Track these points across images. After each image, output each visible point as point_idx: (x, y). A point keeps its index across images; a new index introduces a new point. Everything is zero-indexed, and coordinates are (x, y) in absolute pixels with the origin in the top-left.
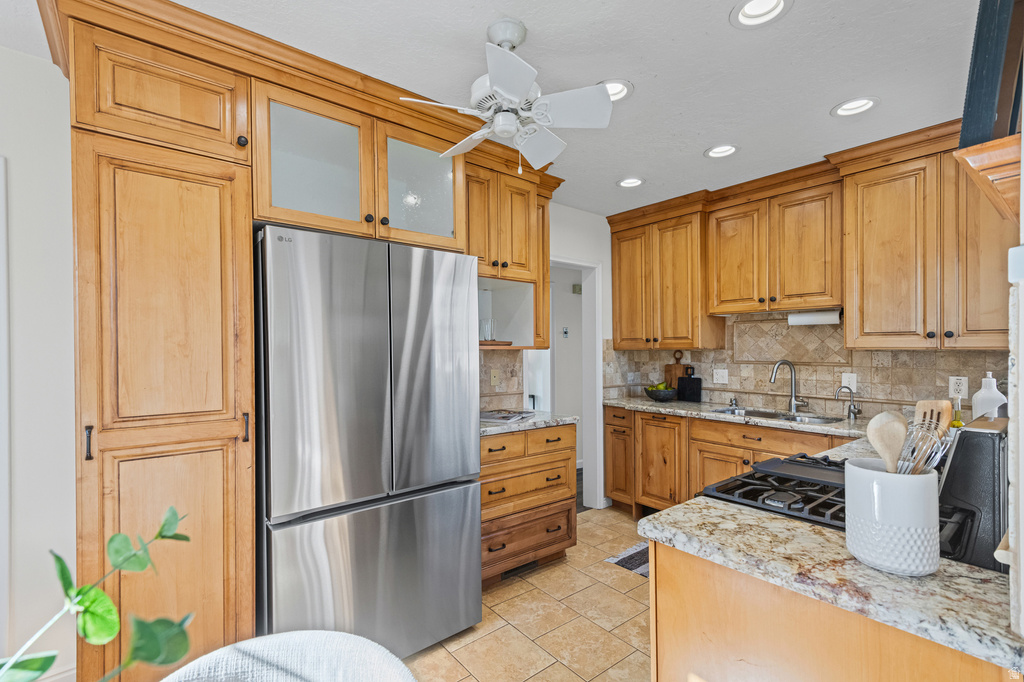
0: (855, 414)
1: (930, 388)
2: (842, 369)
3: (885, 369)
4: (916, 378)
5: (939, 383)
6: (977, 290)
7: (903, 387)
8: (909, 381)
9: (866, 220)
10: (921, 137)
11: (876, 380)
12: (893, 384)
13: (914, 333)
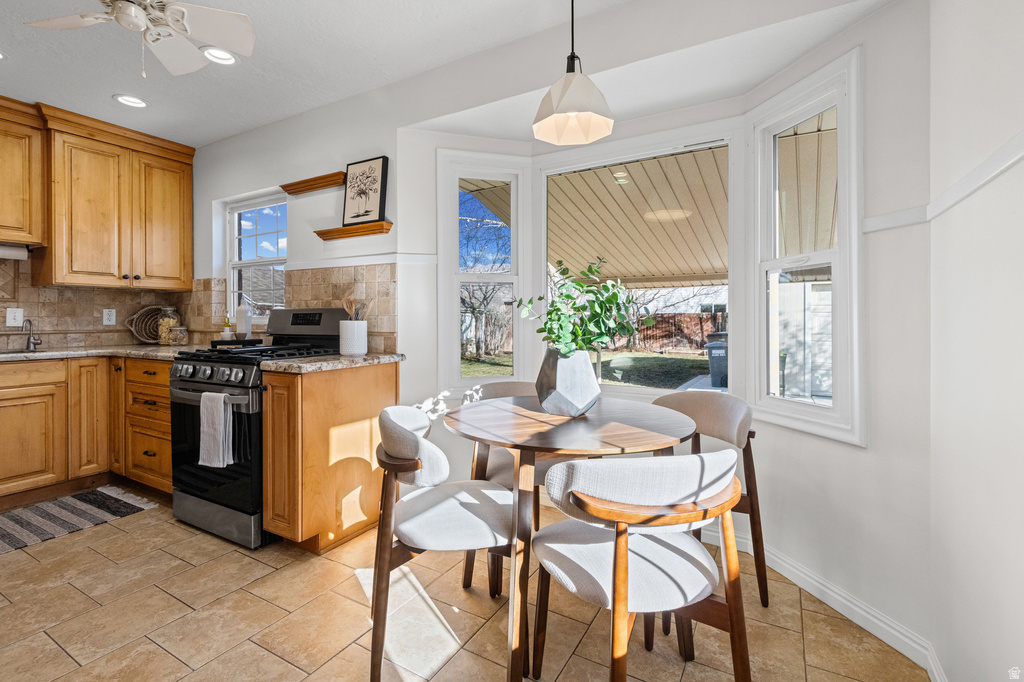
0: (35, 344)
1: (90, 319)
2: (6, 305)
3: (51, 304)
4: (78, 311)
5: (96, 314)
6: (152, 250)
7: (68, 319)
8: (73, 314)
9: (74, 176)
10: (121, 133)
11: (43, 313)
12: (59, 317)
13: (112, 275)
